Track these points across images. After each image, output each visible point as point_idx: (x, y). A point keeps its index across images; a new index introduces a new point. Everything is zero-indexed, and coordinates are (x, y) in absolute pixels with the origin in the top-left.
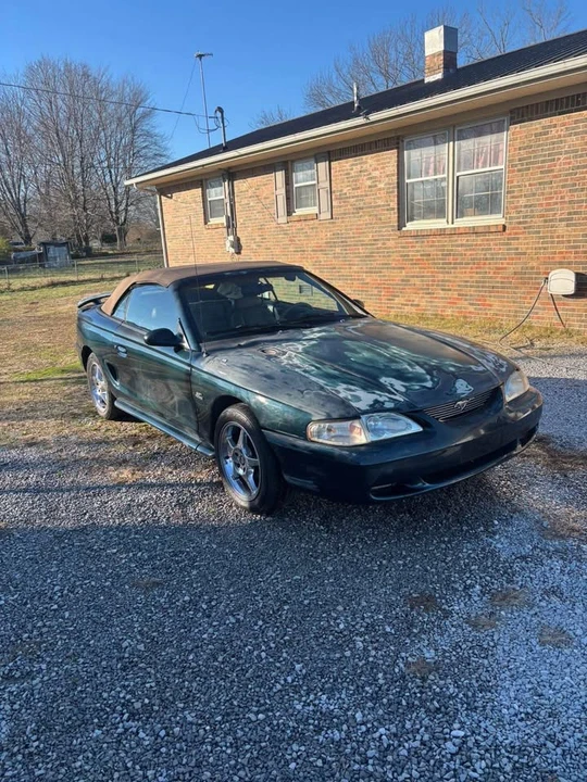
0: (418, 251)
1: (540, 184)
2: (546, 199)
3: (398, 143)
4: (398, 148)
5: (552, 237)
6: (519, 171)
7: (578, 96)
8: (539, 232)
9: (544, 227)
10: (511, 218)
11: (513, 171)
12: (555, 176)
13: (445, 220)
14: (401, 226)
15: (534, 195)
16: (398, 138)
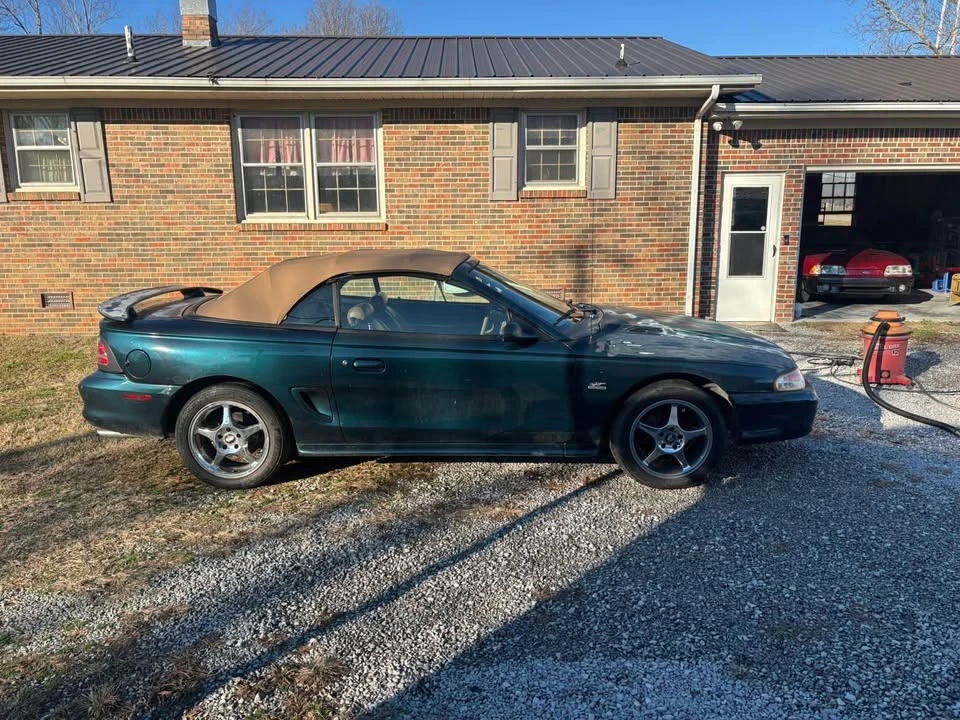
0: (271, 249)
1: (422, 185)
2: (429, 201)
3: (228, 118)
4: (229, 123)
5: (438, 238)
6: (397, 170)
7: (453, 109)
8: (425, 233)
9: (430, 228)
10: (392, 217)
11: (392, 170)
12: (437, 180)
13: (304, 214)
14: (240, 218)
15: (417, 196)
16: (229, 111)
